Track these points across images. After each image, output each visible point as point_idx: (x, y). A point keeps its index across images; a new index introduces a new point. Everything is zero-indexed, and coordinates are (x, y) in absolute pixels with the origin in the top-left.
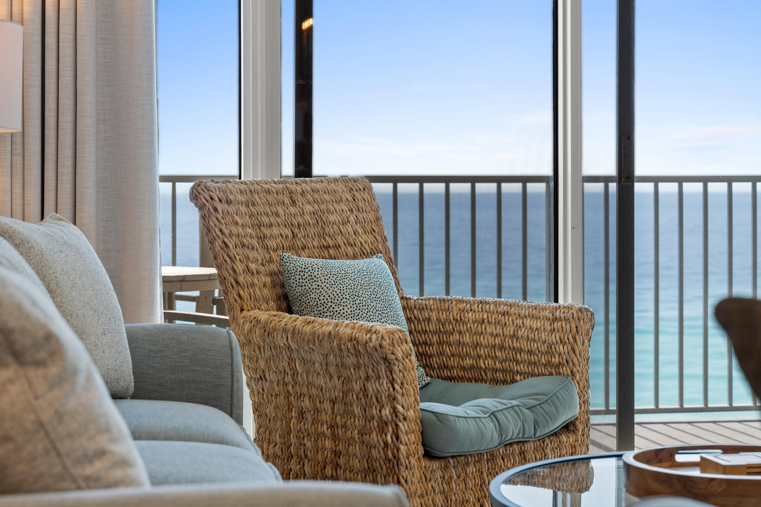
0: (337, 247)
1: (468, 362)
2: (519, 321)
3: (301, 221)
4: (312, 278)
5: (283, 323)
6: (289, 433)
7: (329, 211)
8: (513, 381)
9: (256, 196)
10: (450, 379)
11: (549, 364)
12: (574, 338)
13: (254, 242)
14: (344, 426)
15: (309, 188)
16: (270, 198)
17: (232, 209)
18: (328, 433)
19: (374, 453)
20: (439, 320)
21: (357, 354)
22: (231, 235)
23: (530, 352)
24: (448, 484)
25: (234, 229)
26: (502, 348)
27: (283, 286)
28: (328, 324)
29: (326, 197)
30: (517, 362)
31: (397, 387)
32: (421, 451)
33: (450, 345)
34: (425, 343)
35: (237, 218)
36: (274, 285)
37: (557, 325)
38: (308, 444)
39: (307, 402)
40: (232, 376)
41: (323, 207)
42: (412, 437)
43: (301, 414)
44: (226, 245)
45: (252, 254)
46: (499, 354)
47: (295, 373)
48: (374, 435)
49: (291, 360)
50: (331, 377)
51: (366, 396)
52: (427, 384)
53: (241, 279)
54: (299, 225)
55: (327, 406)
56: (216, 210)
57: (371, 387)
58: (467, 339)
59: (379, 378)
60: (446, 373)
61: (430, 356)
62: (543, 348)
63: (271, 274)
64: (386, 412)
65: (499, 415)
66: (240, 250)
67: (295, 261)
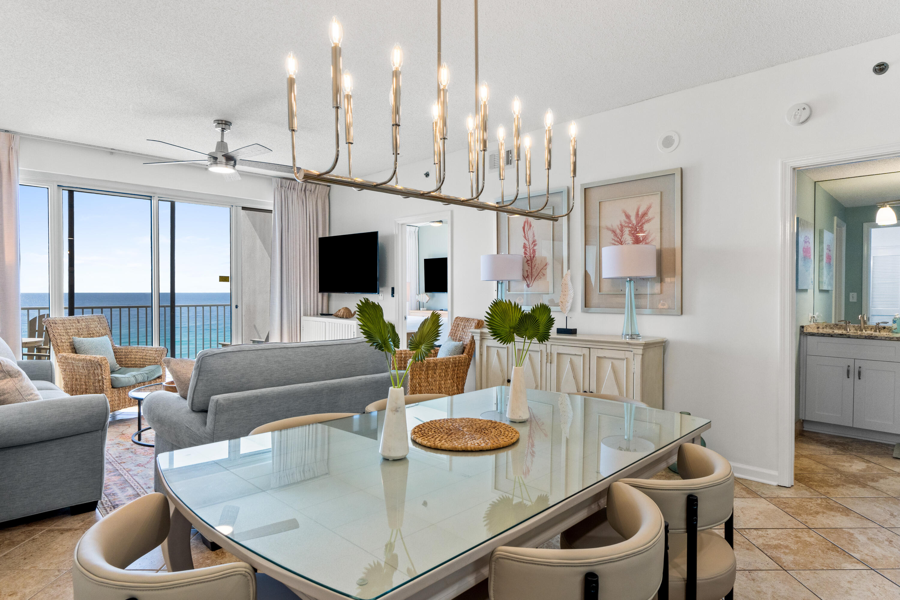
0: (93, 334)
1: (133, 362)
2: (147, 352)
3: (81, 327)
4: (82, 343)
5: (70, 356)
6: (73, 385)
7: (91, 324)
8: (145, 367)
9: (66, 321)
10: (128, 367)
11: (154, 362)
12: (161, 355)
13: (64, 334)
14: (88, 382)
15: (84, 318)
16: (70, 322)
17: (56, 325)
18: (84, 384)
19: (97, 388)
20: (125, 352)
21: (91, 364)
22: (56, 332)
23: (150, 359)
24: (120, 394)
25: (57, 331)
26: (142, 358)
27: (73, 345)
28: (84, 356)
29: (90, 320)
30: (146, 362)
31: (103, 371)
32: (111, 386)
33: (128, 358)
34: (121, 358)
35: (58, 328)
36: (71, 345)
37: (157, 352)
38: (78, 387)
39: (78, 376)
40: (52, 372)
41: (89, 323)
42: (108, 383)
43: (76, 380)
44: (54, 335)
45: (63, 337)
46: (141, 360)
47: (74, 369)
48: (97, 383)
49: (73, 366)
50: (84, 370)
51: (94, 374)
52: (120, 369)
53: (59, 344)
54: (80, 329)
55: (84, 377)
56: (51, 326)
57: (96, 372)
58: (133, 356)
59: (98, 369)
60: (127, 365)
61: (122, 361)
62: (153, 358)
63: (70, 342)
64: (100, 378)
65: (136, 376)
66: (59, 337)
67: (77, 339)
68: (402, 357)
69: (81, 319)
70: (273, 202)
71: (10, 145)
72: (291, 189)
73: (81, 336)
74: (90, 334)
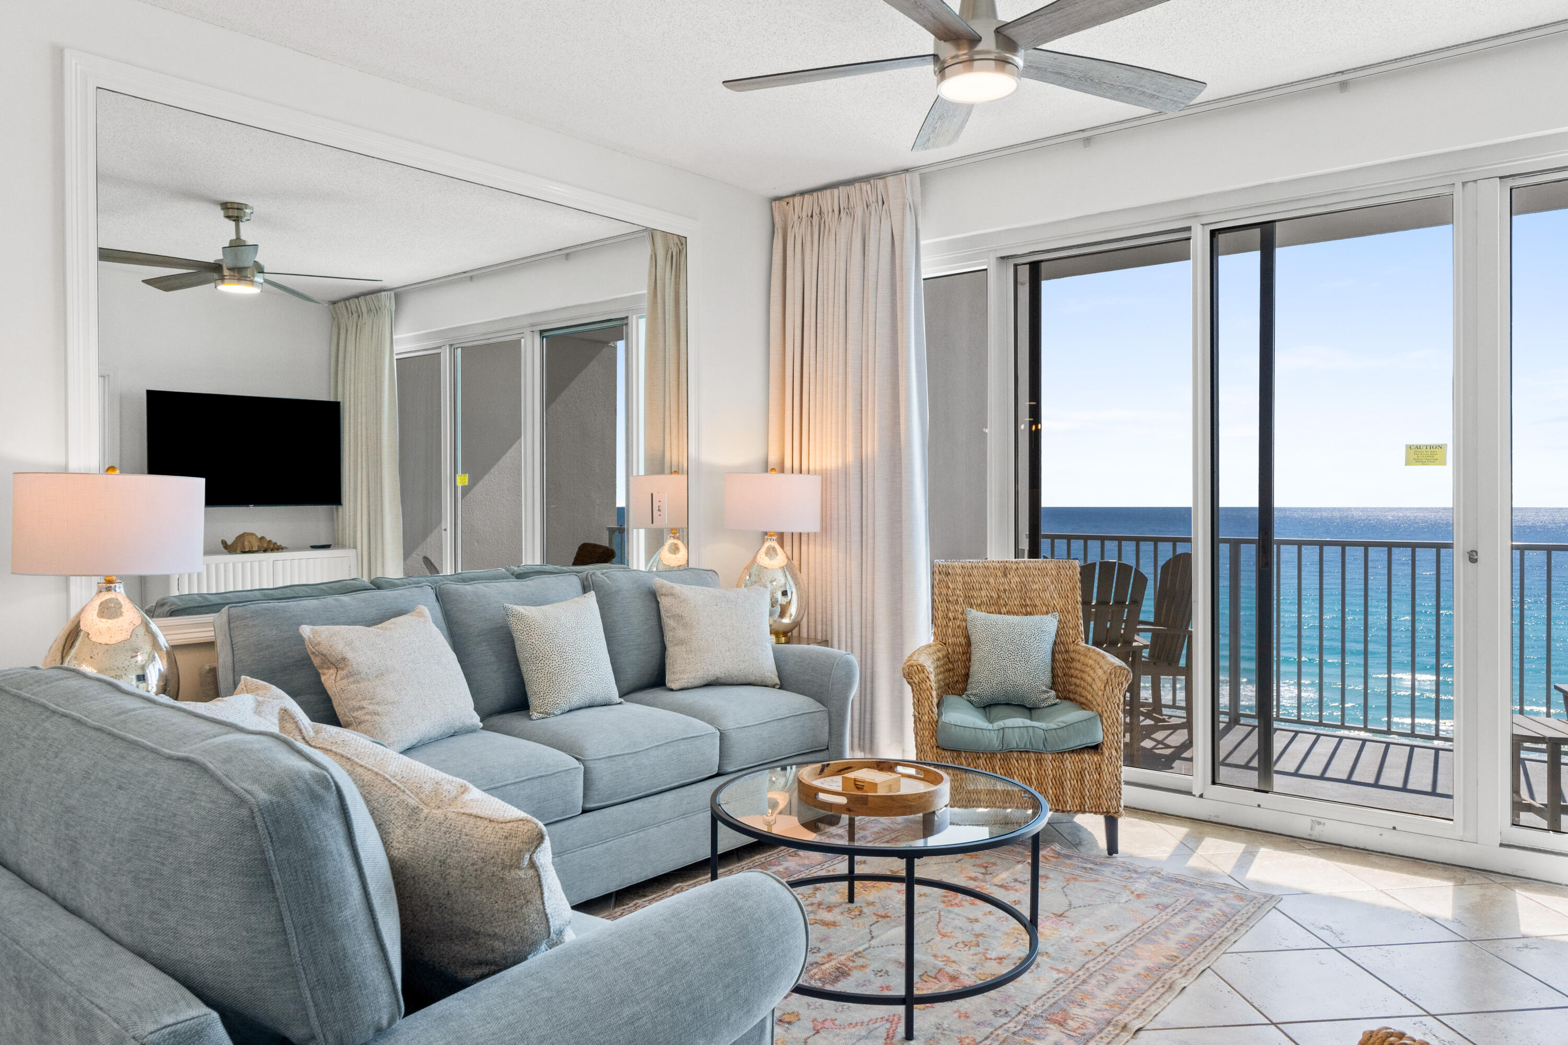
0: (1036, 606)
1: (1085, 694)
2: (1098, 670)
3: (1007, 587)
7: (1033, 582)
9: (975, 571)
10: (1081, 703)
12: (1104, 687)
13: (960, 600)
15: (1023, 566)
16: (986, 572)
20: (1082, 662)
26: (1091, 687)
29: (1036, 573)
30: (1093, 697)
32: (934, 741)
33: (1082, 680)
34: (1077, 677)
41: (1030, 579)
42: (926, 733)
45: (954, 607)
46: (1091, 690)
52: (1055, 704)
54: (1005, 590)
58: (1086, 677)
61: (1077, 686)
66: (944, 604)
69: (1014, 567)
71: (904, 197)
73: (1004, 610)
74: (1026, 605)
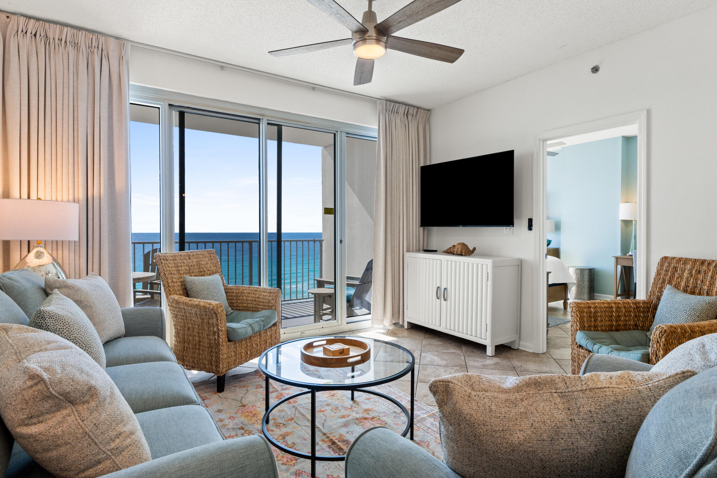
0: (204, 271)
1: (245, 305)
2: (260, 293)
3: (192, 264)
4: (194, 283)
5: (182, 300)
6: (184, 334)
7: (202, 261)
8: (259, 311)
9: (177, 257)
10: (240, 310)
11: (269, 306)
12: (276, 298)
13: (175, 272)
14: (202, 333)
15: (195, 254)
16: (181, 258)
17: (167, 262)
18: (197, 335)
19: (212, 342)
20: (236, 293)
21: (206, 311)
22: (167, 270)
23: (263, 302)
24: (236, 348)
25: (168, 269)
26: (255, 301)
27: (185, 285)
28: (197, 301)
29: (201, 256)
30: (259, 305)
31: (219, 321)
32: (227, 339)
33: (239, 300)
34: (232, 299)
35: (169, 265)
36: (182, 285)
37: (271, 294)
38: (191, 338)
39: (190, 325)
40: (162, 323)
41: (200, 259)
42: (224, 336)
43: (189, 329)
44: (165, 274)
45: (174, 276)
46: (254, 303)
47: (186, 316)
48: (211, 336)
49: (185, 312)
50: (198, 318)
51: (209, 324)
53: (170, 285)
54: (191, 266)
55: (197, 326)
56: (162, 263)
57: (211, 321)
58: (244, 298)
59: (213, 318)
60: (238, 308)
61: (234, 303)
62: (267, 301)
63: (181, 282)
64: (215, 329)
65: (252, 325)
66: (170, 275)
67: (189, 278)
68: (591, 312)
69: (192, 254)
70: (377, 128)
71: (121, 53)
72: (395, 113)
73: (193, 275)
74: (201, 272)
